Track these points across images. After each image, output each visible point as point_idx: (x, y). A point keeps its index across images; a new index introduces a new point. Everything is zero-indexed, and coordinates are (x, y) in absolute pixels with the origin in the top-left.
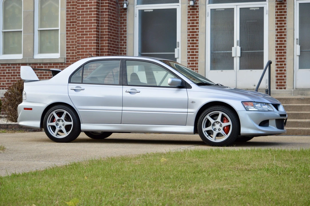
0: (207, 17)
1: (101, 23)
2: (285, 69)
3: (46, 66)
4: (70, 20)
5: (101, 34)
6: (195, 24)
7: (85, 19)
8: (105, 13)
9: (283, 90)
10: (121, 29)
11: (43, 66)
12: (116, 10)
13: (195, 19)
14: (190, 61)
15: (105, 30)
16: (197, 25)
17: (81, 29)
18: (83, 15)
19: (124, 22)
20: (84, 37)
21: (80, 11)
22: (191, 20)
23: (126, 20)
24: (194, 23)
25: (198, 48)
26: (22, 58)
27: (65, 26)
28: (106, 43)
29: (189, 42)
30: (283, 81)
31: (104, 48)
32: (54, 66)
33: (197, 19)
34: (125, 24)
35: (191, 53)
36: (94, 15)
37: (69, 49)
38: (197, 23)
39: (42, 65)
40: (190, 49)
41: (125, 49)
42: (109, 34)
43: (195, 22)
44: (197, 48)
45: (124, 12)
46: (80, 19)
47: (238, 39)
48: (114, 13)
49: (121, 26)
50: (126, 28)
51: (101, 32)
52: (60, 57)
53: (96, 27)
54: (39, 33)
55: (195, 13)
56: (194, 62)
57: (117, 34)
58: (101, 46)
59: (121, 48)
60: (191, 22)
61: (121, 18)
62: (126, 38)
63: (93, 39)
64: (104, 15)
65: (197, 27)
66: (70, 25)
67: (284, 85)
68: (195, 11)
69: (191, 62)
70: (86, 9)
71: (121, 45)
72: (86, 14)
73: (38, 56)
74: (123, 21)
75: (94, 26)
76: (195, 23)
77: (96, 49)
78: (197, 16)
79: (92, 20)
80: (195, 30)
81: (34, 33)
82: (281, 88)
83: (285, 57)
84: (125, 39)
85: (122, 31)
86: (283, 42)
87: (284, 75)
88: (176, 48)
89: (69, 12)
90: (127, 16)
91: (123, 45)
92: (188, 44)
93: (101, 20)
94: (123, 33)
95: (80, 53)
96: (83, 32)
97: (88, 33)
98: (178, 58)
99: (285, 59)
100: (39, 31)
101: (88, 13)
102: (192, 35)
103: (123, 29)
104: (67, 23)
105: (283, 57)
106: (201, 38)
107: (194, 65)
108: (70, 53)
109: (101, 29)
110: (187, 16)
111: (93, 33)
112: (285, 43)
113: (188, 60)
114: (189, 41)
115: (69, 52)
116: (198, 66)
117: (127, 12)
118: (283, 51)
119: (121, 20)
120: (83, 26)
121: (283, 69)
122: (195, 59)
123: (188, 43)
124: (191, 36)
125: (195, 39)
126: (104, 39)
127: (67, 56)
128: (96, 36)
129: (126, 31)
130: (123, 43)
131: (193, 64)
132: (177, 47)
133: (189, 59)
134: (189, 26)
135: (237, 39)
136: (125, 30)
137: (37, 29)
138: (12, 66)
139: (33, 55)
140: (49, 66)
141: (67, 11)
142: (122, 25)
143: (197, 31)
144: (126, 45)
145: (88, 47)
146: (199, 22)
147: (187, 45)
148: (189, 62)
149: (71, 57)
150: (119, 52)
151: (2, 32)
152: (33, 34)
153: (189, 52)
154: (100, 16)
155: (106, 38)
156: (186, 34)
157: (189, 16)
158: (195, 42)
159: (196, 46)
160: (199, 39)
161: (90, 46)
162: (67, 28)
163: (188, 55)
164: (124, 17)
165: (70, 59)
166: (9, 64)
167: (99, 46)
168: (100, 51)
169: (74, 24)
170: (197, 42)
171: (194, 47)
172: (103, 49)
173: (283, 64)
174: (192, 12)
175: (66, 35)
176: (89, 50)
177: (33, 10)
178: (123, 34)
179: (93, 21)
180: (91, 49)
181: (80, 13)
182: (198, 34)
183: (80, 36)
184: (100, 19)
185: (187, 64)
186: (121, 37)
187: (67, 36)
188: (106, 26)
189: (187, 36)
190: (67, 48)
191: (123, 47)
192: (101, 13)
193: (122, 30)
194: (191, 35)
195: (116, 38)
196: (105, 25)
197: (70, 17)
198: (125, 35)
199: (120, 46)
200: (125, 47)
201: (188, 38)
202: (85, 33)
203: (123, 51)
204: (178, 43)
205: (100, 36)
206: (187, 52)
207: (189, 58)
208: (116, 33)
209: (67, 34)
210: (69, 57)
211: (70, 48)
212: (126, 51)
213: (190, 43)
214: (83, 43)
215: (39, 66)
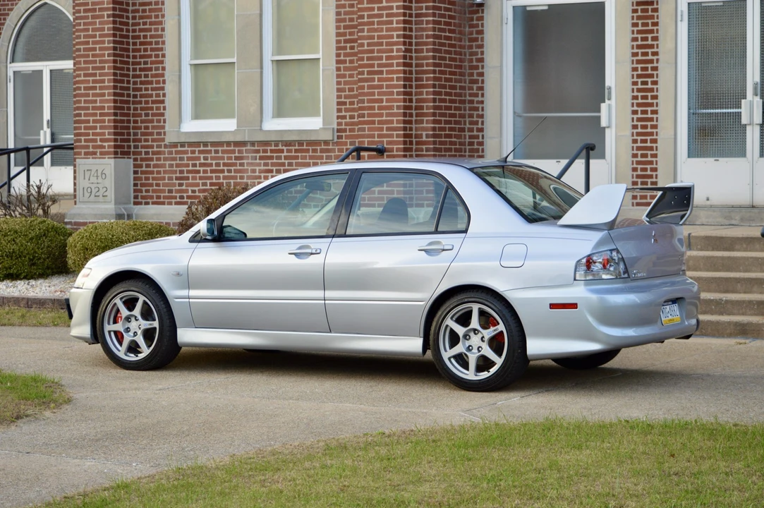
0: (679, 23)
1: (417, 44)
3: (290, 148)
4: (344, 34)
5: (416, 70)
6: (650, 42)
7: (376, 34)
8: (425, 19)
10: (472, 54)
11: (284, 148)
12: (457, 8)
13: (650, 28)
14: (638, 134)
15: (425, 62)
16: (655, 43)
17: (369, 59)
18: (373, 23)
19: (478, 38)
20: (375, 78)
21: (366, 14)
22: (639, 32)
23: (481, 32)
24: (646, 39)
25: (657, 103)
26: (236, 128)
27: (334, 52)
28: (427, 93)
29: (635, 87)
31: (425, 104)
32: (309, 149)
33: (655, 28)
34: (480, 43)
35: (640, 116)
36: (397, 24)
37: (343, 107)
38: (655, 39)
39: (280, 145)
40: (638, 105)
41: (480, 106)
42: (437, 69)
43: (650, 36)
44: (655, 101)
45: (477, 12)
46: (365, 34)
47: (758, 79)
48: (450, 17)
49: (471, 47)
50: (482, 53)
51: (417, 65)
52: (321, 126)
53: (402, 54)
54: (275, 67)
55: (650, 13)
56: (649, 138)
57: (460, 67)
58: (416, 99)
59: (471, 102)
60: (639, 36)
61: (470, 27)
62: (482, 78)
63: (395, 82)
64: (423, 24)
65: (655, 50)
66: (345, 48)
68: (650, 7)
69: (639, 138)
70: (378, 10)
71: (471, 95)
72: (379, 23)
73: (274, 125)
74: (475, 36)
75: (398, 50)
76: (650, 39)
77: (402, 108)
78: (656, 20)
79: (392, 37)
80: (650, 57)
81: (261, 68)
84: (480, 79)
85: (472, 59)
88: (604, 102)
89: (343, 16)
90: (485, 22)
91: (476, 95)
92: (633, 92)
93: (416, 35)
94: (475, 63)
95: (366, 119)
96: (373, 66)
97: (385, 69)
98: (608, 127)
100: (274, 63)
101: (385, 19)
102: (643, 69)
103: (476, 54)
104: (338, 42)
106: (664, 75)
107: (649, 144)
108: (344, 117)
109: (417, 58)
110: (629, 22)
111: (395, 68)
113: (633, 133)
114: (635, 83)
115: (343, 114)
116: (657, 147)
117: (485, 11)
119: (471, 33)
120: (372, 52)
122: (649, 130)
123: (633, 89)
124: (640, 72)
125: (649, 80)
126: (425, 82)
127: (339, 124)
128: (402, 75)
129: (483, 58)
130: (475, 88)
131: (645, 141)
132: (606, 100)
133: (635, 131)
134: (635, 47)
135: (755, 80)
136: (479, 56)
137: (270, 59)
138: (213, 149)
139: (261, 121)
140: (297, 147)
141: (338, 14)
142: (474, 44)
143: (655, 58)
144: (483, 95)
145: (384, 104)
146: (661, 35)
147: (630, 95)
148: (635, 137)
149: (348, 127)
150: (468, 112)
151: (191, 65)
152: (259, 70)
153: (635, 112)
154: (414, 27)
155: (428, 79)
156: (628, 67)
157: (635, 21)
158: (650, 86)
159: (652, 96)
160: (661, 80)
161: (388, 101)
162: (338, 55)
163: (633, 119)
164: (477, 26)
165: (345, 130)
166: (205, 144)
167: (411, 101)
168: (414, 112)
169: (352, 44)
170: (655, 87)
171: (647, 99)
172: (422, 108)
174: (643, 11)
175: (335, 73)
176: (387, 111)
177: (258, 12)
178: (477, 68)
179: (395, 39)
180: (391, 108)
181: (366, 20)
182: (657, 67)
183: (366, 76)
184: (414, 34)
185: (631, 141)
186: (472, 75)
187: (338, 76)
188: (428, 51)
189: (629, 72)
190: (339, 103)
191: (476, 99)
192: (416, 17)
193: (474, 57)
194: (639, 69)
195: (458, 77)
196: (425, 47)
197: (345, 27)
198: (480, 70)
199: (468, 98)
200: (480, 99)
201: (633, 78)
202: (376, 69)
203: (477, 109)
204: (610, 88)
205: (414, 76)
206: (630, 112)
207: (635, 127)
208: (456, 67)
209: (338, 69)
210: (343, 127)
211: (345, 103)
212: (483, 110)
213: (639, 90)
214: (373, 94)
215: (273, 148)
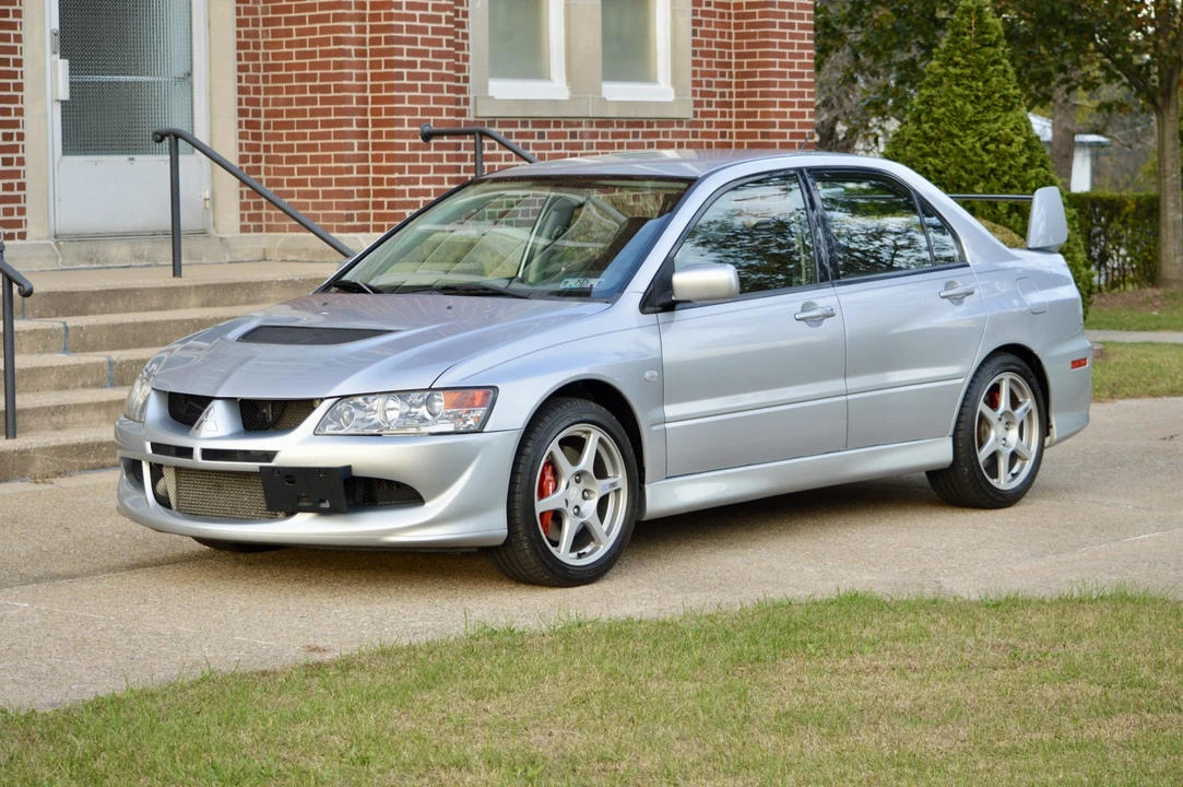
2: (20, 155)
9: (17, 242)
30: (15, 206)
67: (18, 224)
82: (10, 237)
83: (19, 106)
86: (12, 44)
87: (19, 180)
99: (20, 112)
105: (12, 106)
112: (19, 45)
118: (11, 81)
121: (15, 156)
173: (12, 134)
